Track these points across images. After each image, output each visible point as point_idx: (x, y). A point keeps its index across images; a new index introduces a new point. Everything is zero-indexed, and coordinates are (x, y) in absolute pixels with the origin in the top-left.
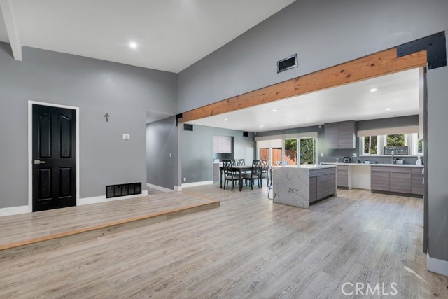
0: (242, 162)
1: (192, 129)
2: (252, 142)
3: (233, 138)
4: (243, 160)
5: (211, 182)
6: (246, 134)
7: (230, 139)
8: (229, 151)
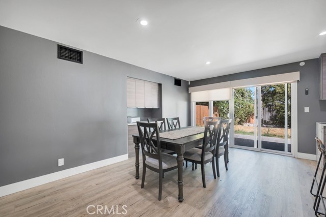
0: (175, 122)
1: (80, 60)
2: (185, 94)
3: (160, 85)
4: (177, 119)
5: (124, 158)
6: (178, 82)
7: (157, 87)
8: (155, 106)
